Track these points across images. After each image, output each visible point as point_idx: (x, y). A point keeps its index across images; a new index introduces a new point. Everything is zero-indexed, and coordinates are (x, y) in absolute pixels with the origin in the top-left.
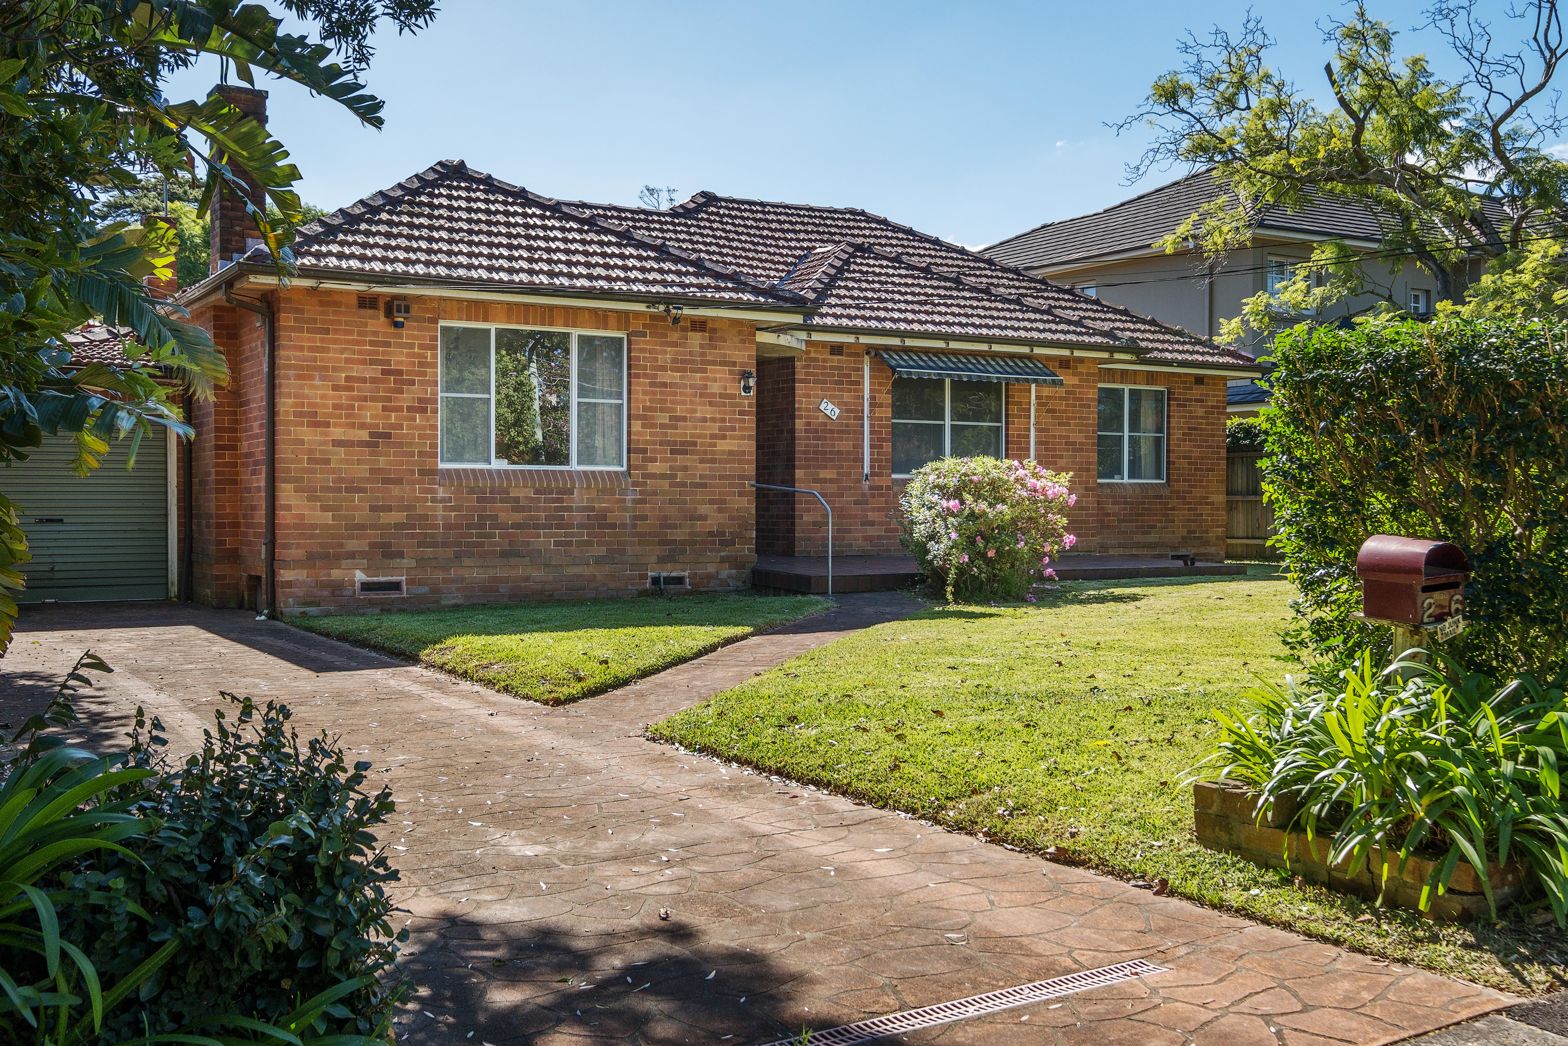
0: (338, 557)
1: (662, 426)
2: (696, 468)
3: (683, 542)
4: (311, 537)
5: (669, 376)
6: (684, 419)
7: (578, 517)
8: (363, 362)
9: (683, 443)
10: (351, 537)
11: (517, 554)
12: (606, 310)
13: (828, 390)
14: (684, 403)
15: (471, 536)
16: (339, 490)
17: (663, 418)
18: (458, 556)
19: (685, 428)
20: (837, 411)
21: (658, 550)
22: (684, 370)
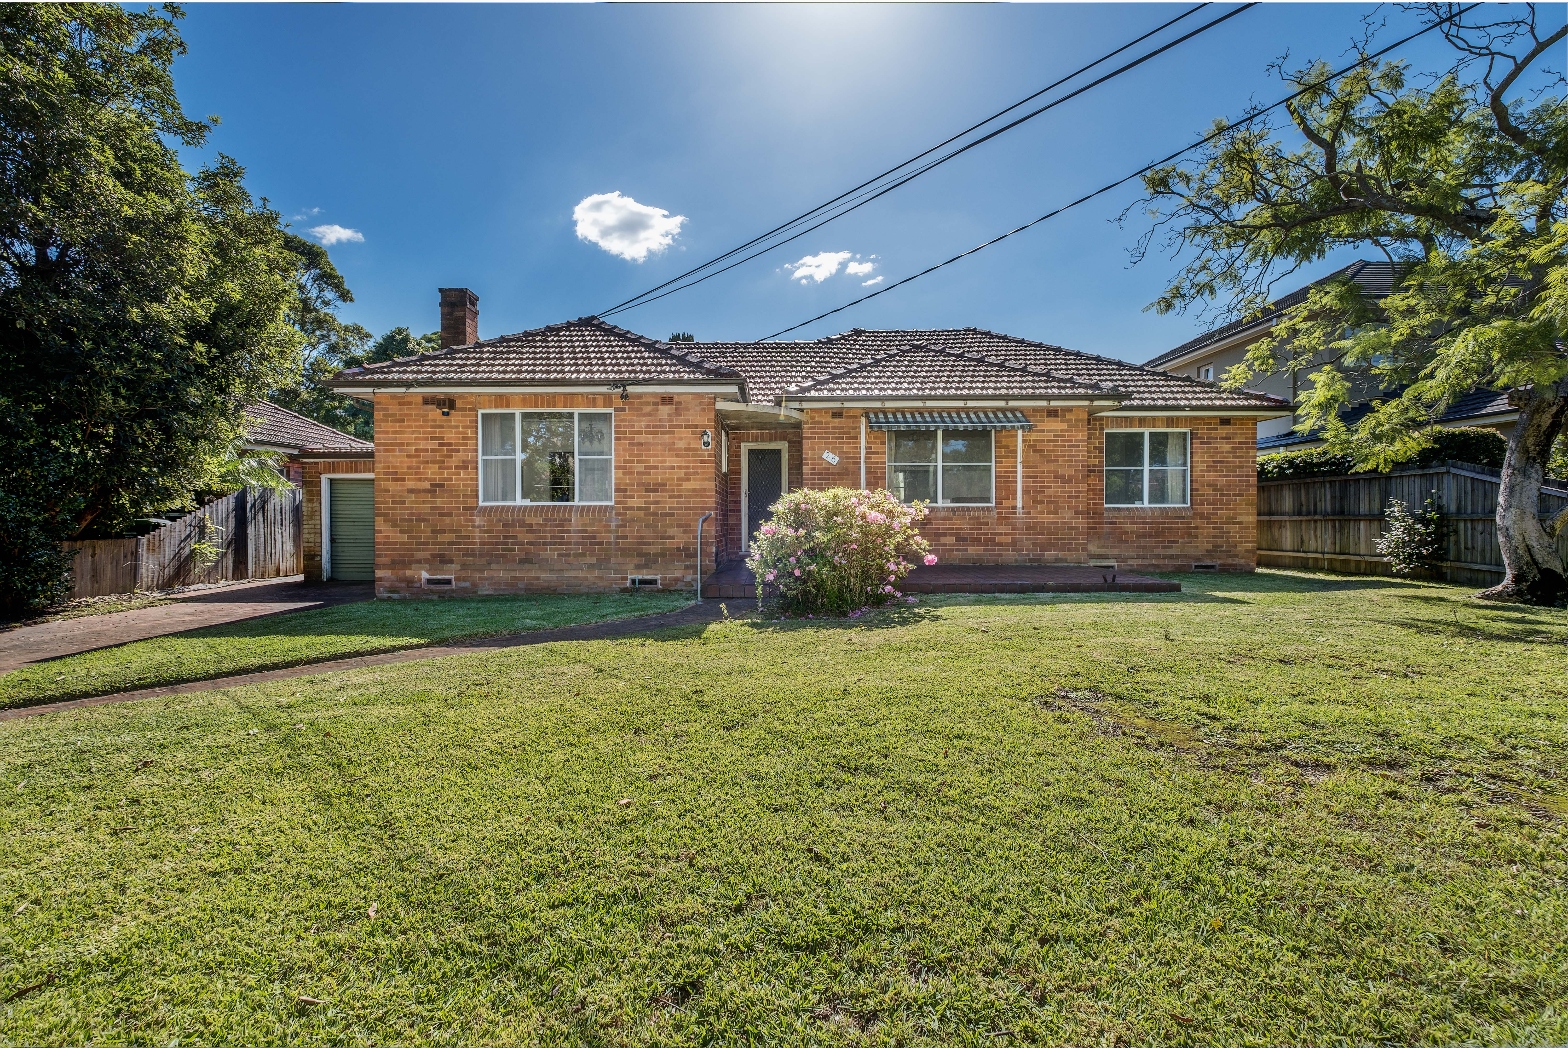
0: (411, 562)
1: (639, 473)
2: (665, 502)
3: (655, 555)
4: (394, 549)
5: (643, 438)
6: (656, 467)
7: (574, 537)
8: (426, 439)
9: (654, 485)
10: (419, 550)
11: (530, 562)
12: (594, 394)
13: (830, 443)
14: (656, 456)
15: (498, 549)
16: (411, 520)
17: (640, 468)
18: (489, 563)
19: (657, 473)
20: (837, 459)
21: (636, 560)
22: (656, 433)
